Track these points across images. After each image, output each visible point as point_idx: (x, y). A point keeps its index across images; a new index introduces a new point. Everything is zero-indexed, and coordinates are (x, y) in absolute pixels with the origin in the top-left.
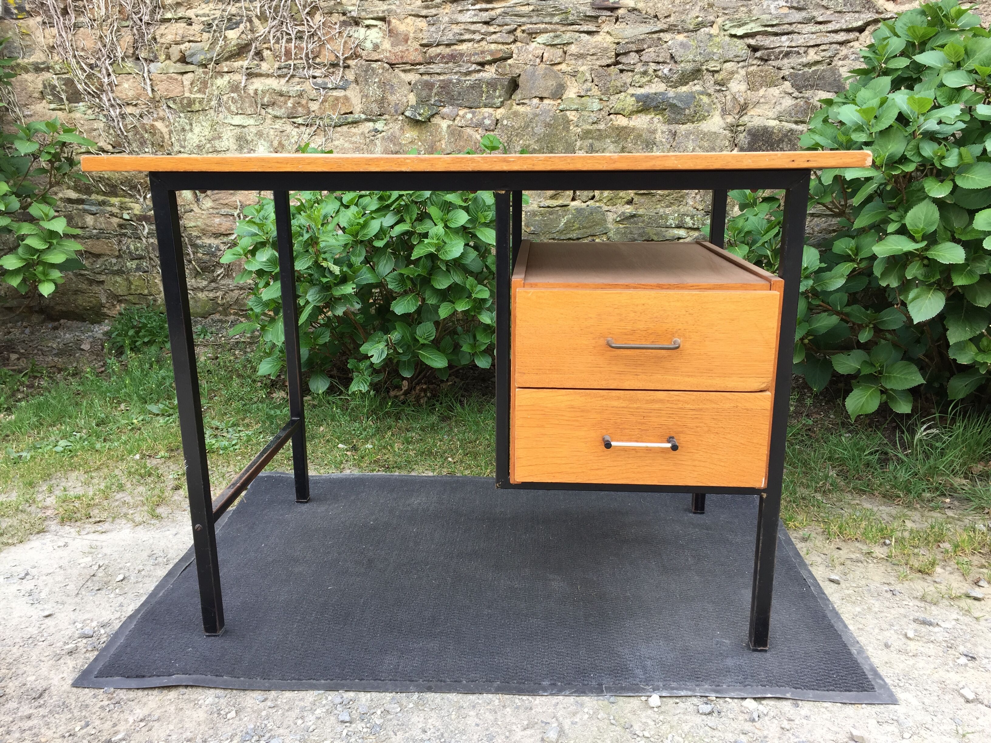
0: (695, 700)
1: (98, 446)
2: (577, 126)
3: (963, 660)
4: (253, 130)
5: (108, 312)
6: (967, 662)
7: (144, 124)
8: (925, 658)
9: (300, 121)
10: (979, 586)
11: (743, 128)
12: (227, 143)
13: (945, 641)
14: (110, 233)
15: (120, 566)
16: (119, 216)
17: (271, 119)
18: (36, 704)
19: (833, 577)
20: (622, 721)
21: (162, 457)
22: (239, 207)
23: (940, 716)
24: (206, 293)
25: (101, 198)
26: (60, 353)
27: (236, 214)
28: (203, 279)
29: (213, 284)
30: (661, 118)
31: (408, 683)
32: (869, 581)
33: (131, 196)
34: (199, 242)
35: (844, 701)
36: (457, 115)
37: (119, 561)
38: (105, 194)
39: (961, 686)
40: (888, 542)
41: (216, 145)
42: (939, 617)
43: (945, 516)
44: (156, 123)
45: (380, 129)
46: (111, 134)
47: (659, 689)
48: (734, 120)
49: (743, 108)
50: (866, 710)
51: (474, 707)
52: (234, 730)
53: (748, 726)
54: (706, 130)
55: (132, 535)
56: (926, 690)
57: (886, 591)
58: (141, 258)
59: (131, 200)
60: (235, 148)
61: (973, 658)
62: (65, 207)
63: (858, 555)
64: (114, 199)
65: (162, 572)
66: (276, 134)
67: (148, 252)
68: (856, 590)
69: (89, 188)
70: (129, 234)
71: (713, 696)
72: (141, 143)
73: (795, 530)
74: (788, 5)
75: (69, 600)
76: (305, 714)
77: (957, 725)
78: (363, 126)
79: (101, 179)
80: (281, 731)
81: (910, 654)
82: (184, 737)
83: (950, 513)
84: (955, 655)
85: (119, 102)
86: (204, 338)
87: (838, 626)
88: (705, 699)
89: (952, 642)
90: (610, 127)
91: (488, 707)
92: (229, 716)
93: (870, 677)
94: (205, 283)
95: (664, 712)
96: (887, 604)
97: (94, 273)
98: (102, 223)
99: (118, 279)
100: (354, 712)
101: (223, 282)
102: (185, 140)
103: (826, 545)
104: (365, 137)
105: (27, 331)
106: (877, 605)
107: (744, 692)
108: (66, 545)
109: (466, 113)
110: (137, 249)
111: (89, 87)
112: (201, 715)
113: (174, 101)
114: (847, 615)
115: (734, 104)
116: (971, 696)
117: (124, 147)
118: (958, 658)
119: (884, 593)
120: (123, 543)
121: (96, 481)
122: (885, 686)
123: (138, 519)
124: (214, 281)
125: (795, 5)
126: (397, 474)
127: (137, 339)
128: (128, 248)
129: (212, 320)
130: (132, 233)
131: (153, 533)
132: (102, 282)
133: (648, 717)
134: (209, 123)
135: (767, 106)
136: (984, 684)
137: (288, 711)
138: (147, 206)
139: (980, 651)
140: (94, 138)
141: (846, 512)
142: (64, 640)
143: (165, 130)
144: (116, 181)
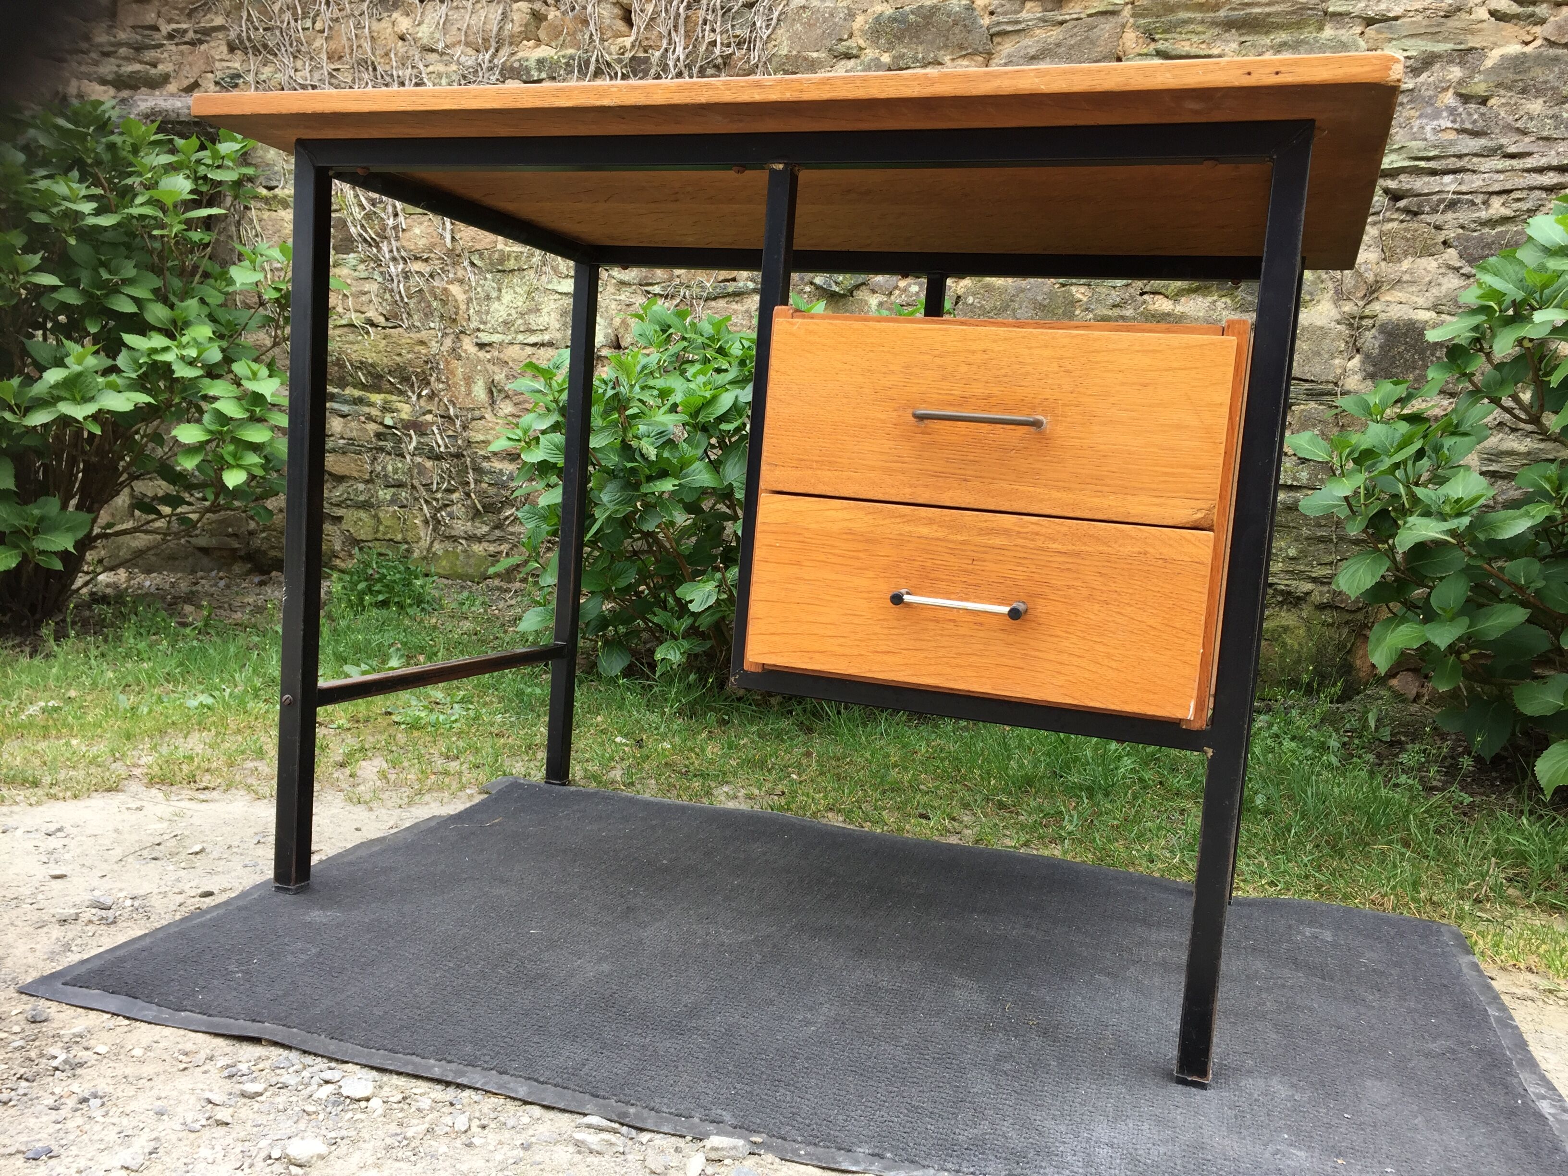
1: (251, 705)
2: (1087, 309)
7: (434, 287)
9: (657, 289)
11: (1370, 322)
12: (547, 319)
14: (363, 446)
15: (204, 838)
16: (379, 420)
17: (615, 285)
21: (339, 727)
24: (485, 544)
25: (357, 393)
28: (484, 523)
29: (498, 533)
30: (1229, 301)
33: (401, 393)
34: (485, 465)
36: (897, 287)
37: (207, 833)
38: (364, 387)
41: (531, 321)
44: (451, 287)
46: (386, 300)
48: (1355, 308)
49: (1373, 291)
54: (1306, 323)
58: (400, 485)
59: (399, 398)
60: (558, 326)
64: (377, 395)
66: (620, 307)
67: (412, 477)
69: (344, 378)
70: (389, 448)
72: (426, 315)
74: (1457, 126)
75: (102, 865)
78: (749, 301)
79: (362, 365)
85: (403, 254)
86: (469, 609)
90: (1142, 313)
94: (485, 529)
98: (353, 429)
99: (362, 514)
101: (511, 529)
102: (488, 313)
104: (751, 317)
105: (222, 584)
108: (140, 809)
109: (909, 285)
110: (396, 471)
111: (366, 231)
113: (481, 255)
115: (1357, 282)
117: (402, 320)
120: (227, 815)
124: (498, 526)
125: (1468, 126)
128: (384, 468)
129: (488, 586)
130: (392, 448)
132: (339, 519)
134: (526, 288)
135: (1414, 289)
138: (420, 407)
140: (362, 304)
143: (461, 297)
144: (382, 369)
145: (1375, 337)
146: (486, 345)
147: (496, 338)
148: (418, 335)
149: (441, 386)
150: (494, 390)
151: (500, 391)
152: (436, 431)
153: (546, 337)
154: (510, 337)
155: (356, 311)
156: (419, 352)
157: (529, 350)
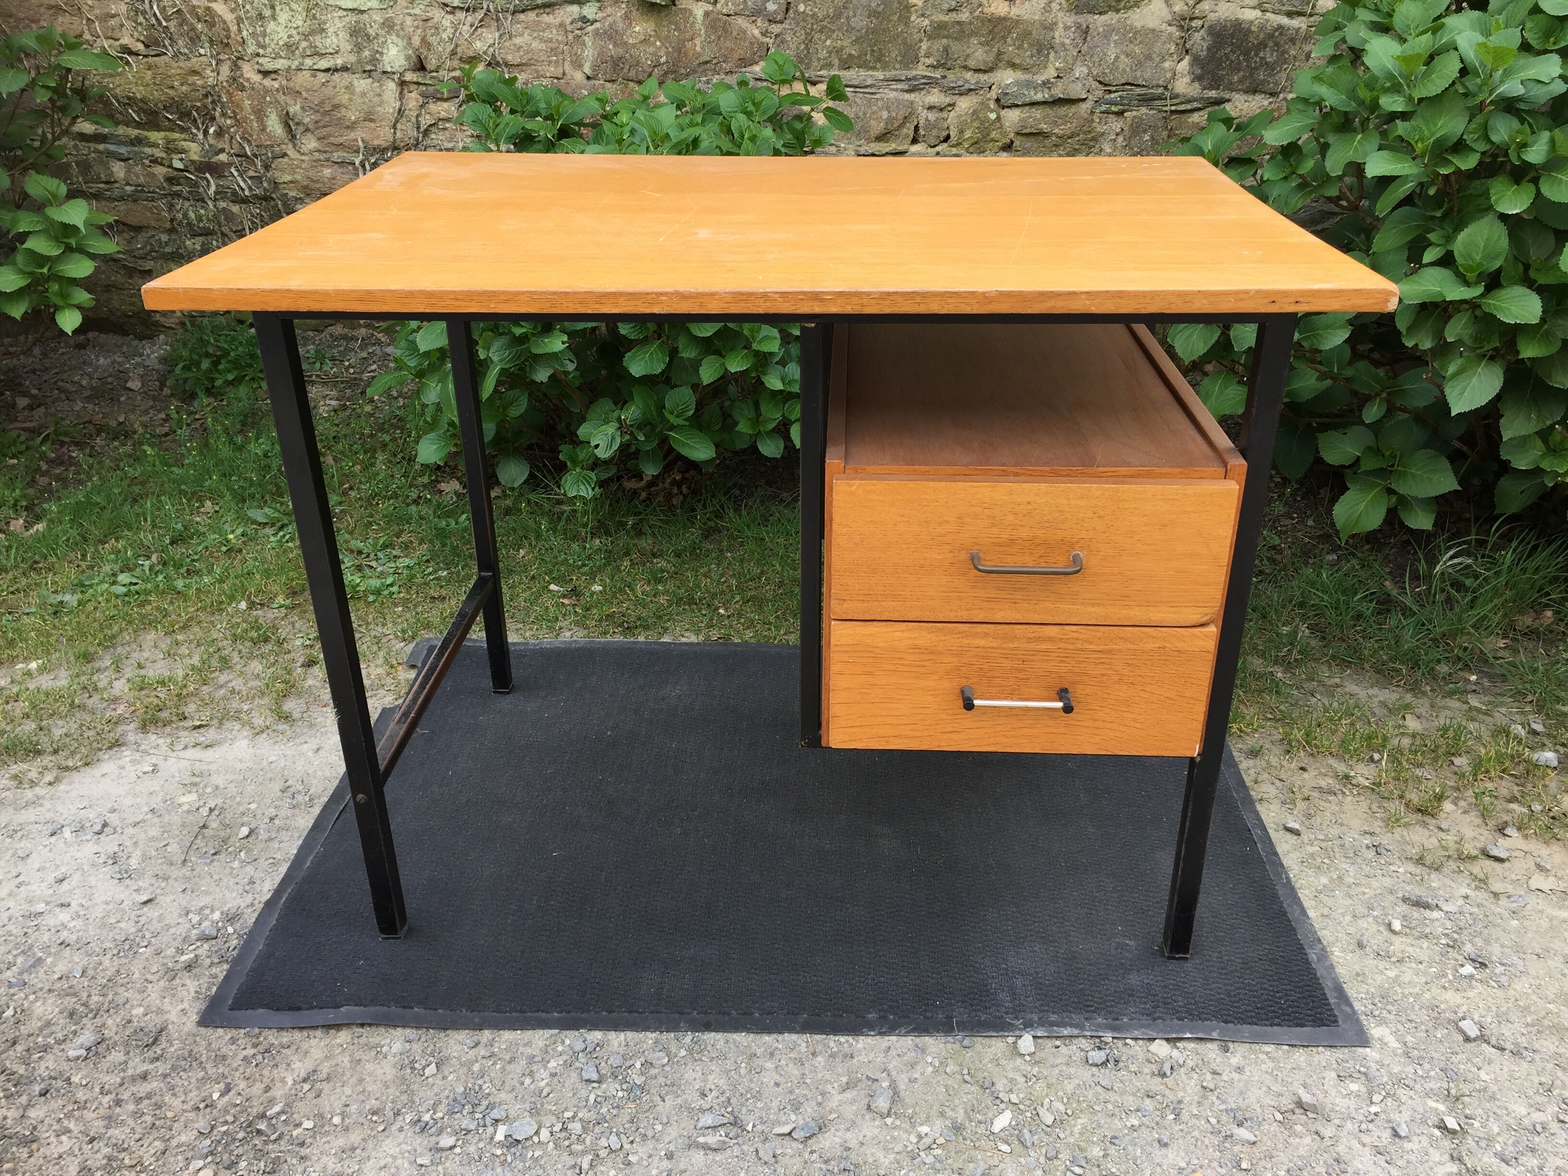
0: (1084, 1043)
1: (180, 584)
2: (923, 15)
3: (1468, 969)
4: (378, 17)
5: (162, 319)
6: (1475, 972)
7: (194, 6)
8: (1414, 965)
9: (455, 2)
10: (1505, 835)
11: (1200, 23)
12: (335, 40)
13: (1446, 935)
14: (153, 192)
15: (241, 809)
16: (166, 163)
18: (150, 1054)
19: (1292, 825)
20: (980, 1076)
21: (281, 607)
22: (362, 150)
23: (1427, 1066)
25: (134, 132)
26: (97, 395)
27: (357, 163)
30: (1064, 2)
31: (677, 1016)
32: (1344, 828)
33: (183, 130)
35: (1293, 1042)
37: (238, 799)
38: (138, 125)
39: (1460, 1015)
40: (1376, 756)
41: (317, 44)
42: (1441, 892)
43: (1466, 707)
44: (214, 5)
45: (591, 17)
46: (141, 24)
47: (1031, 1026)
48: (1186, 8)
50: (1324, 1056)
51: (772, 1054)
52: (436, 1095)
53: (1156, 1084)
54: (1138, 25)
55: (252, 751)
56: (1410, 1021)
57: (1368, 847)
58: (208, 233)
59: (183, 136)
60: (349, 48)
61: (1483, 965)
62: (76, 147)
63: (1330, 781)
64: (156, 133)
65: (305, 821)
66: (416, 23)
67: (220, 226)
68: (1323, 845)
69: (112, 115)
70: (185, 194)
71: (1108, 1037)
72: (191, 39)
73: (1240, 736)
75: (175, 872)
76: (535, 1068)
77: (1450, 1079)
78: (562, 12)
79: (131, 101)
80: (503, 1096)
81: (1393, 959)
82: (368, 1107)
83: (1474, 701)
84: (1457, 960)
86: (321, 368)
87: (1293, 913)
88: (1097, 1040)
89: (1456, 936)
90: (978, 17)
91: (792, 1055)
92: (428, 1072)
93: (1332, 1001)
95: (1040, 1062)
96: (1367, 869)
97: (135, 257)
98: (139, 174)
100: (603, 1064)
102: (264, 34)
103: (1285, 763)
104: (566, 32)
105: (37, 351)
106: (1351, 873)
107: (1152, 1030)
108: (155, 770)
110: (200, 218)
112: (387, 1070)
114: (1307, 892)
116: (1473, 1031)
117: (164, 46)
118: (1462, 966)
119: (1364, 850)
120: (239, 766)
121: (184, 650)
122: (1353, 1017)
123: (258, 722)
126: (641, 639)
127: (217, 375)
128: (185, 215)
129: (331, 335)
130: (190, 192)
131: (283, 747)
132: (149, 272)
133: (1017, 1070)
134: (303, 4)
136: (1494, 1008)
137: (509, 1063)
138: (210, 146)
139: (1495, 950)
140: (113, 29)
141: (1319, 701)
142: (176, 944)
143: (229, 17)
144: (156, 105)
145: (1203, 39)
146: (271, 72)
147: (280, 64)
148: (188, 64)
149: (229, 122)
150: (291, 123)
151: (297, 124)
152: (236, 174)
153: (339, 62)
154: (296, 63)
155: (107, 38)
156: (194, 84)
157: (322, 77)
